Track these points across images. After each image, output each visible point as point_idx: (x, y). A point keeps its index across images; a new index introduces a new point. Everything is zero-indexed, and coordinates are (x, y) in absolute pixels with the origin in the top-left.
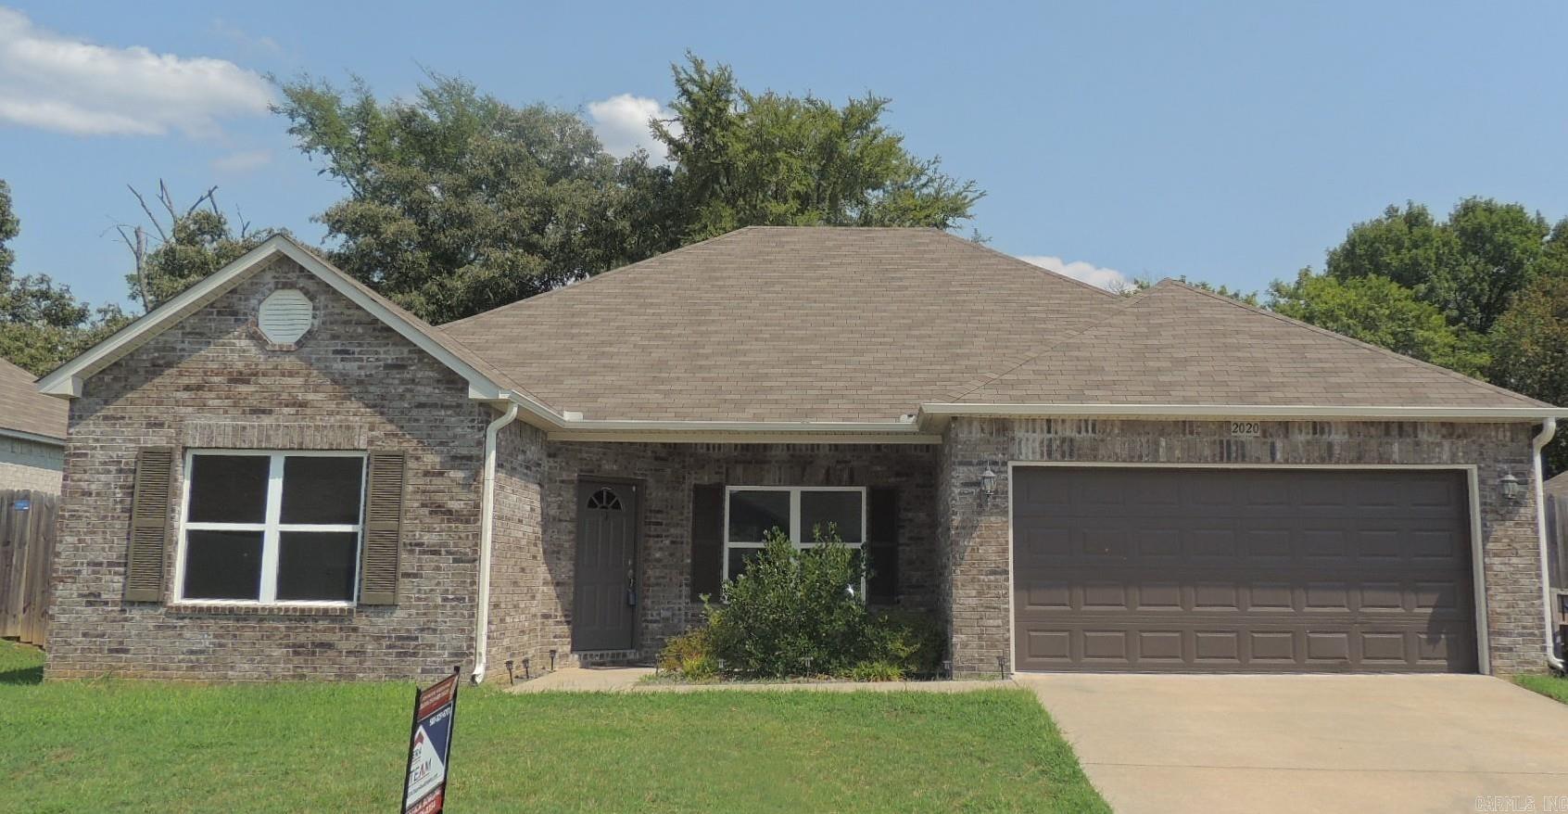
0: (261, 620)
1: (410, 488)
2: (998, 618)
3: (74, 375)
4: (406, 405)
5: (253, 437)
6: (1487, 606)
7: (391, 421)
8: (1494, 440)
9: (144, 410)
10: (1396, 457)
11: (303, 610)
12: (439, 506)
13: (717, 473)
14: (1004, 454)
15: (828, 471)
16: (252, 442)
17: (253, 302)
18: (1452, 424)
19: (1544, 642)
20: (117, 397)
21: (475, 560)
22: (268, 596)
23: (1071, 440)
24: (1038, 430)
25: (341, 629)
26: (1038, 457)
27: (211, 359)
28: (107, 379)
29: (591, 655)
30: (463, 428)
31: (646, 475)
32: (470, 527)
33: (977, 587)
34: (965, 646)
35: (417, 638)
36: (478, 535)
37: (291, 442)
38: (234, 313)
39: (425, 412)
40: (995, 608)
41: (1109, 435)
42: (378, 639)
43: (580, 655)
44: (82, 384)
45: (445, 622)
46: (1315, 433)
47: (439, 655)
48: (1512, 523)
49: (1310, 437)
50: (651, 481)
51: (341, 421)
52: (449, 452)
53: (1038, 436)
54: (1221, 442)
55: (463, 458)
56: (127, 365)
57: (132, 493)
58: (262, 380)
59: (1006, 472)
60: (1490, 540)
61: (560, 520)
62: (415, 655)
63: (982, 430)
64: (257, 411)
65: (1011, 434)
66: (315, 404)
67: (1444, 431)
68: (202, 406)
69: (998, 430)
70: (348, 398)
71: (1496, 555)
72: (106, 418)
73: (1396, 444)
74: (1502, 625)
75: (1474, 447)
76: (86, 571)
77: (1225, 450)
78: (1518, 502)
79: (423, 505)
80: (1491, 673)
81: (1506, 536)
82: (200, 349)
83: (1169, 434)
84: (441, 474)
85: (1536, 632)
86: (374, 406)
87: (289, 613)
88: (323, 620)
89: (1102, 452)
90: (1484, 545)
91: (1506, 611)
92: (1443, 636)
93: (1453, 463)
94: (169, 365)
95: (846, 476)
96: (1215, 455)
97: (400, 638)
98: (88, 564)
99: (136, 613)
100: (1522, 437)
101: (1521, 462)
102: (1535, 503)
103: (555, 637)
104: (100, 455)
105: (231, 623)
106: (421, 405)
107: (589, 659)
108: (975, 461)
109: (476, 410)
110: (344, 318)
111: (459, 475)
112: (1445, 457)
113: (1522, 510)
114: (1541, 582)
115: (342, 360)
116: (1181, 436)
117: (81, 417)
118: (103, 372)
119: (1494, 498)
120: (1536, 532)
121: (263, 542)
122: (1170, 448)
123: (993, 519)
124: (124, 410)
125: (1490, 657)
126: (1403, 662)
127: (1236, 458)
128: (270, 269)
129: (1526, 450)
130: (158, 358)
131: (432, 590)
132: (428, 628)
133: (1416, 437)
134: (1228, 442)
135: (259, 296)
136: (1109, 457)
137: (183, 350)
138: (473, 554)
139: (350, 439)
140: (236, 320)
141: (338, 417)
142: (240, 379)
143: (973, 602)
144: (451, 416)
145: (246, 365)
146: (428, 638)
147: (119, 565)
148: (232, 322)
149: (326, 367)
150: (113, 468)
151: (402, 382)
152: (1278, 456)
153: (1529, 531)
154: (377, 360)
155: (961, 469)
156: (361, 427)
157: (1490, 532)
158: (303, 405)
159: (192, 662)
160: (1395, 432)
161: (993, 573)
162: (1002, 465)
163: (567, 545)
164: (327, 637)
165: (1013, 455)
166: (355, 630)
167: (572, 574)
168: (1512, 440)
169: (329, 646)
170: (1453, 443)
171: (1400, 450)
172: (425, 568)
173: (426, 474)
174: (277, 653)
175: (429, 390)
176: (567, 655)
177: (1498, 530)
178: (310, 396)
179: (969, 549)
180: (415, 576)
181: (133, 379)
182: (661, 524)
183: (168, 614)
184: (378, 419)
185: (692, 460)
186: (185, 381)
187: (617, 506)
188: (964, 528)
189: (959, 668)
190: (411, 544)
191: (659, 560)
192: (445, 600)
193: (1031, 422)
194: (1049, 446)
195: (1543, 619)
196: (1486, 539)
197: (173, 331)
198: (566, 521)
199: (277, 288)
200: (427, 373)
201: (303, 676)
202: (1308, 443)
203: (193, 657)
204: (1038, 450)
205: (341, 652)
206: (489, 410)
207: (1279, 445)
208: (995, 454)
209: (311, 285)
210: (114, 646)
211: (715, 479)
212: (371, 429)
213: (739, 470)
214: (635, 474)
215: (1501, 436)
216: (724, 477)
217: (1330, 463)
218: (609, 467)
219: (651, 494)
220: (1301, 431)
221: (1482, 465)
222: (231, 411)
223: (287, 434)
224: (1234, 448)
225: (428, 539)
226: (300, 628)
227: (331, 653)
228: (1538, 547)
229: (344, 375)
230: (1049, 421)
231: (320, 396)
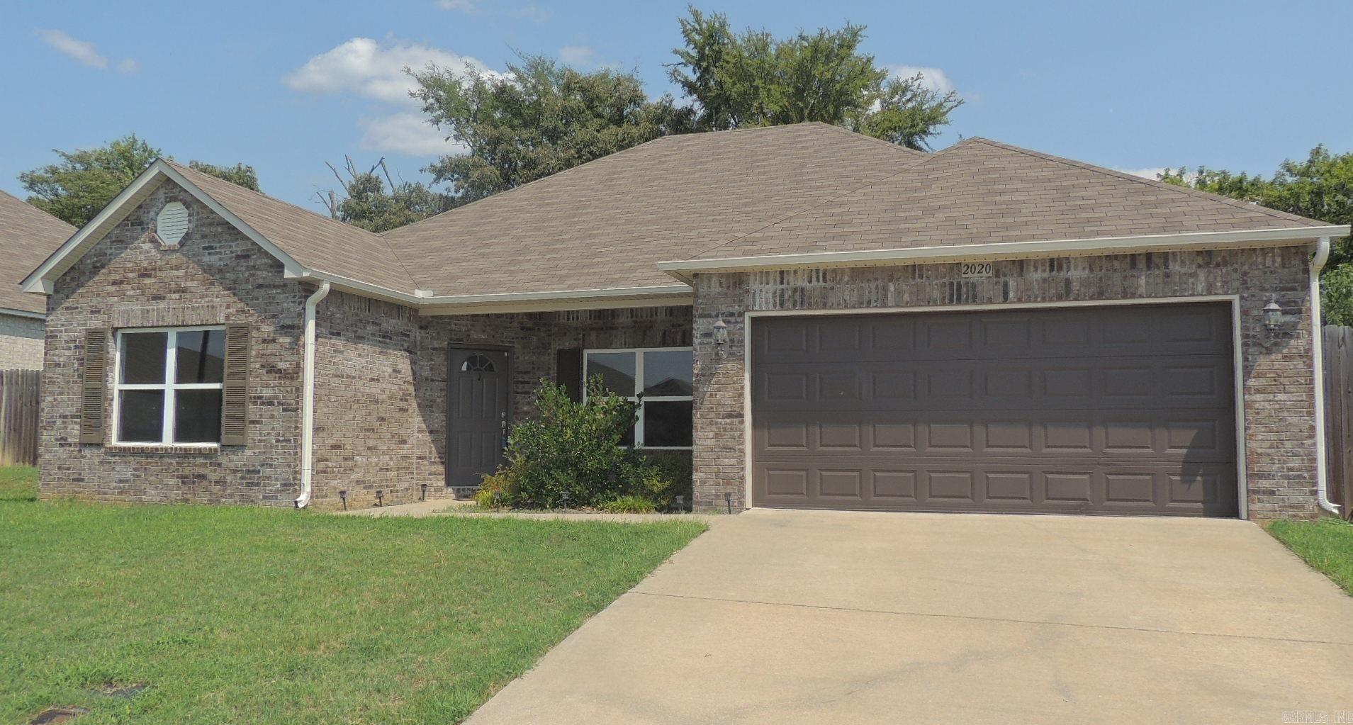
0: (161, 457)
1: (254, 353)
2: (733, 458)
3: (42, 278)
4: (250, 287)
5: (153, 319)
6: (1246, 446)
7: (241, 300)
8: (1261, 267)
9: (89, 301)
10: (1142, 290)
11: (185, 449)
12: (273, 367)
13: (575, 339)
14: (739, 306)
15: (664, 334)
16: (153, 322)
17: (152, 214)
18: (1209, 253)
19: (1315, 484)
20: (73, 292)
21: (298, 409)
22: (168, 439)
23: (802, 289)
24: (771, 281)
25: (211, 464)
26: (771, 307)
27: (128, 260)
28: (68, 279)
29: (463, 490)
30: (288, 303)
31: (513, 342)
32: (295, 383)
33: (715, 429)
34: (703, 483)
35: (259, 472)
36: (299, 390)
37: (177, 320)
38: (141, 224)
39: (262, 291)
40: (730, 449)
41: (839, 283)
42: (235, 472)
43: (453, 489)
44: (53, 284)
45: (278, 459)
46: (1052, 270)
47: (274, 485)
48: (1279, 357)
49: (1046, 274)
50: (518, 347)
51: (208, 302)
52: (279, 322)
53: (772, 287)
54: (952, 284)
55: (288, 327)
56: (79, 269)
57: (83, 363)
58: (159, 274)
59: (743, 322)
60: (1252, 375)
61: (432, 380)
62: (258, 484)
63: (721, 284)
64: (157, 298)
65: (745, 287)
66: (193, 290)
67: (1200, 260)
68: (123, 296)
69: (735, 284)
70: (212, 284)
71: (1258, 391)
72: (67, 308)
73: (1143, 277)
74: (1263, 465)
75: (1237, 275)
76: (59, 421)
77: (955, 294)
78: (1286, 333)
79: (263, 366)
80: (1248, 519)
81: (1271, 370)
82: (121, 253)
83: (898, 279)
84: (274, 341)
85: (1306, 475)
86: (229, 289)
87: (177, 452)
88: (199, 457)
89: (831, 300)
90: (1244, 381)
91: (1270, 451)
92: (1199, 478)
93: (1209, 293)
94: (103, 266)
95: (679, 337)
96: (944, 297)
97: (248, 471)
98: (60, 416)
99: (87, 452)
100: (1296, 262)
101: (1293, 289)
102: (1310, 333)
103: (430, 474)
104: (65, 336)
105: (143, 460)
106: (260, 286)
107: (462, 492)
108: (714, 313)
109: (297, 287)
110: (209, 221)
111: (285, 340)
112: (1200, 289)
113: (1293, 342)
114: (1314, 421)
115: (209, 254)
116: (911, 280)
117: (53, 309)
118: (65, 274)
119: (1258, 330)
120: (1310, 366)
121: (164, 399)
122: (899, 293)
123: (729, 366)
124: (77, 302)
125: (1248, 501)
126: (1151, 504)
127: (967, 299)
128: (162, 187)
129: (1300, 276)
130: (96, 262)
131: (269, 434)
132: (267, 464)
133: (1167, 267)
134: (959, 284)
135: (155, 209)
136: (839, 304)
137: (111, 254)
138: (296, 404)
139: (214, 316)
140: (142, 229)
141: (207, 299)
142: (145, 274)
143: (711, 443)
144: (280, 293)
145: (150, 263)
146: (267, 471)
147: (77, 417)
148: (140, 231)
149: (198, 260)
150: (72, 345)
151: (248, 268)
152: (1011, 295)
153: (1301, 365)
154: (232, 252)
155: (700, 321)
156: (221, 306)
157: (1252, 368)
158: (184, 291)
159: (121, 488)
160: (1142, 264)
161: (730, 416)
162: (738, 316)
163: (439, 400)
164: (202, 471)
165: (747, 307)
166: (219, 465)
167: (444, 423)
168: (1283, 266)
169: (202, 477)
170: (1210, 273)
171: (1147, 283)
172: (264, 416)
173: (264, 341)
174: (172, 482)
175: (265, 274)
176: (441, 489)
177: (1263, 363)
178: (189, 284)
179: (707, 395)
180: (258, 422)
181: (82, 279)
182: (528, 383)
183: (106, 453)
184: (232, 299)
185: (556, 329)
186: (113, 277)
187: (490, 368)
188: (703, 375)
189: (700, 503)
190: (254, 397)
191: (527, 413)
192: (278, 441)
193: (764, 274)
194: (782, 296)
195: (1314, 460)
196: (1247, 373)
197: (105, 241)
198: (438, 381)
199: (167, 202)
200: (263, 260)
201: (187, 501)
202: (1044, 280)
203: (121, 485)
204: (771, 301)
205: (211, 482)
206: (308, 287)
207: (1012, 284)
208: (732, 306)
209: (189, 199)
210: (76, 476)
211: (574, 344)
212: (228, 307)
213: (593, 335)
214: (502, 342)
215: (1268, 262)
216: (581, 342)
217: (1067, 299)
218: (477, 336)
219: (518, 358)
220: (1036, 269)
221: (1246, 295)
222: (141, 298)
223: (175, 314)
224: (964, 290)
225: (267, 393)
226: (185, 463)
227: (205, 483)
228: (1312, 381)
229: (210, 266)
230: (782, 273)
231: (195, 284)
